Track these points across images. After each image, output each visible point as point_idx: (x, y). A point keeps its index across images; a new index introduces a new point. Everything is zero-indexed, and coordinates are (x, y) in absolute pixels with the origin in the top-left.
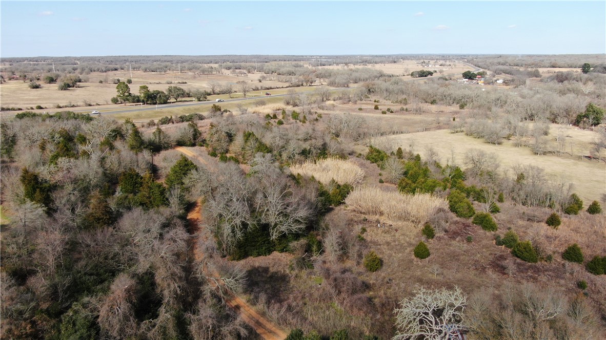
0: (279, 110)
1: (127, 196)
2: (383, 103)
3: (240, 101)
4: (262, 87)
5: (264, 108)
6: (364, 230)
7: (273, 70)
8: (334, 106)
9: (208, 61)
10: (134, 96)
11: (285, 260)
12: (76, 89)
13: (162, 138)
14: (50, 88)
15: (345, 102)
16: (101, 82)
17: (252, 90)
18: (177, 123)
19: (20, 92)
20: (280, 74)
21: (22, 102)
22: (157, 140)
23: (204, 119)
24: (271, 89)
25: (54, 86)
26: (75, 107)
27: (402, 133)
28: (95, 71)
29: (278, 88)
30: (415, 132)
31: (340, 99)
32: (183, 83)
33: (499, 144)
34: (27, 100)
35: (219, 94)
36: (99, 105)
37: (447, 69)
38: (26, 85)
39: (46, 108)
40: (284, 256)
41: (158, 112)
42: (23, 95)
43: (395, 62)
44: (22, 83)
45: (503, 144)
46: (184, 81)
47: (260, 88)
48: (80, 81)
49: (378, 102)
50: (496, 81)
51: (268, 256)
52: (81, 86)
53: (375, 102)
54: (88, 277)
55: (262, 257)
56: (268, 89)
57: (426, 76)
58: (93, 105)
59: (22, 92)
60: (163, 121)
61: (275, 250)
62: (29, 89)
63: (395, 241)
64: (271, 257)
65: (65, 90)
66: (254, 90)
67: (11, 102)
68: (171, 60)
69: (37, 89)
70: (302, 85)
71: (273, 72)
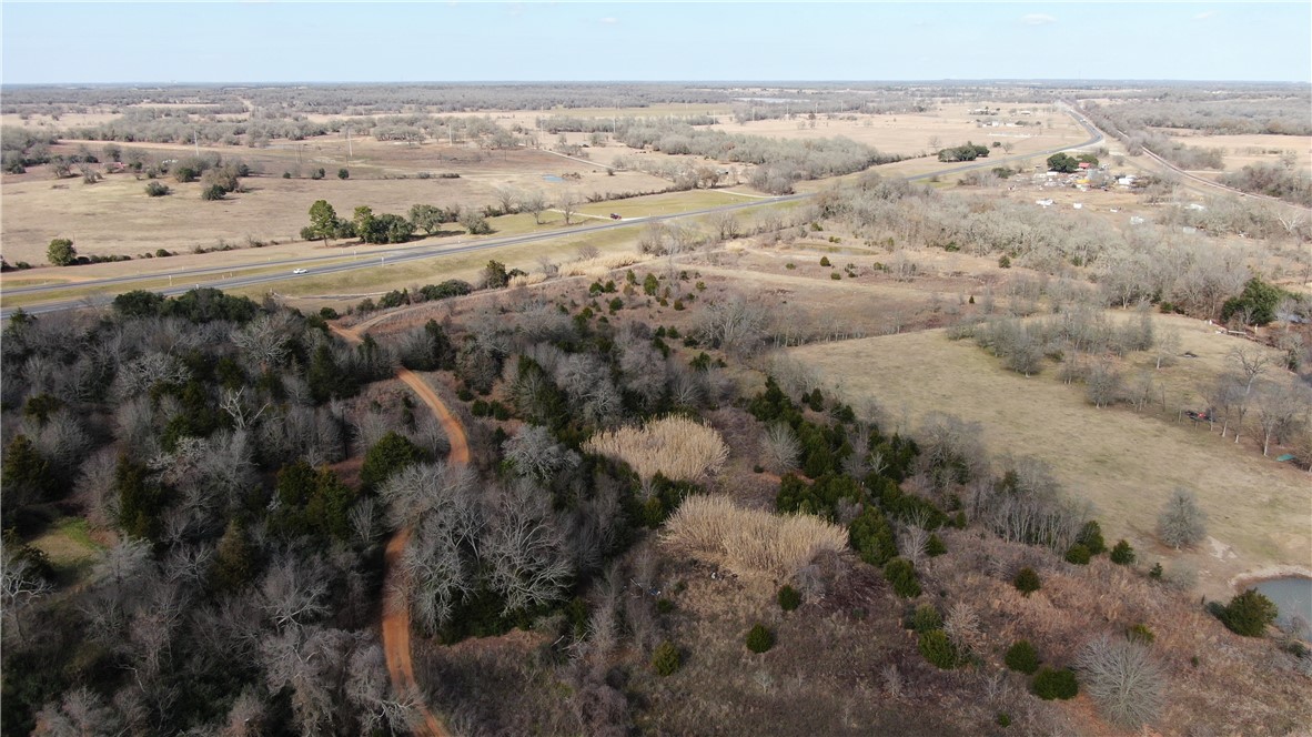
0: (624, 265)
1: (288, 511)
2: (847, 245)
3: (553, 239)
4: (608, 194)
5: (593, 265)
6: (682, 587)
7: (646, 138)
8: (740, 254)
9: (518, 105)
10: (345, 225)
11: (527, 645)
12: (237, 195)
13: (374, 358)
14: (187, 195)
15: (767, 242)
16: (287, 176)
17: (587, 201)
18: (417, 302)
19: (128, 205)
20: (658, 150)
21: (131, 234)
22: (366, 361)
23: (469, 292)
24: (628, 196)
25: (195, 190)
26: (231, 249)
27: (850, 336)
28: (279, 136)
29: (642, 195)
30: (878, 335)
31: (761, 231)
32: (453, 177)
33: (1034, 373)
34: (141, 228)
35: (516, 213)
36: (277, 244)
37: (1028, 136)
38: (140, 187)
39: (175, 254)
40: (528, 637)
41: (385, 271)
42: (133, 214)
43: (921, 110)
44: (134, 182)
45: (1043, 372)
46: (454, 172)
47: (604, 197)
48: (245, 173)
49: (836, 241)
50: (1117, 178)
51: (502, 637)
52: (248, 187)
53: (831, 240)
54: (203, 685)
55: (492, 639)
56: (622, 198)
57: (971, 159)
58: (266, 245)
59: (134, 205)
60: (389, 300)
61: (515, 625)
62: (147, 196)
63: (727, 613)
64: (507, 638)
65: (215, 198)
66: (592, 201)
67: (111, 233)
68: (442, 99)
69: (162, 197)
70: (696, 187)
71: (645, 142)
